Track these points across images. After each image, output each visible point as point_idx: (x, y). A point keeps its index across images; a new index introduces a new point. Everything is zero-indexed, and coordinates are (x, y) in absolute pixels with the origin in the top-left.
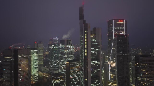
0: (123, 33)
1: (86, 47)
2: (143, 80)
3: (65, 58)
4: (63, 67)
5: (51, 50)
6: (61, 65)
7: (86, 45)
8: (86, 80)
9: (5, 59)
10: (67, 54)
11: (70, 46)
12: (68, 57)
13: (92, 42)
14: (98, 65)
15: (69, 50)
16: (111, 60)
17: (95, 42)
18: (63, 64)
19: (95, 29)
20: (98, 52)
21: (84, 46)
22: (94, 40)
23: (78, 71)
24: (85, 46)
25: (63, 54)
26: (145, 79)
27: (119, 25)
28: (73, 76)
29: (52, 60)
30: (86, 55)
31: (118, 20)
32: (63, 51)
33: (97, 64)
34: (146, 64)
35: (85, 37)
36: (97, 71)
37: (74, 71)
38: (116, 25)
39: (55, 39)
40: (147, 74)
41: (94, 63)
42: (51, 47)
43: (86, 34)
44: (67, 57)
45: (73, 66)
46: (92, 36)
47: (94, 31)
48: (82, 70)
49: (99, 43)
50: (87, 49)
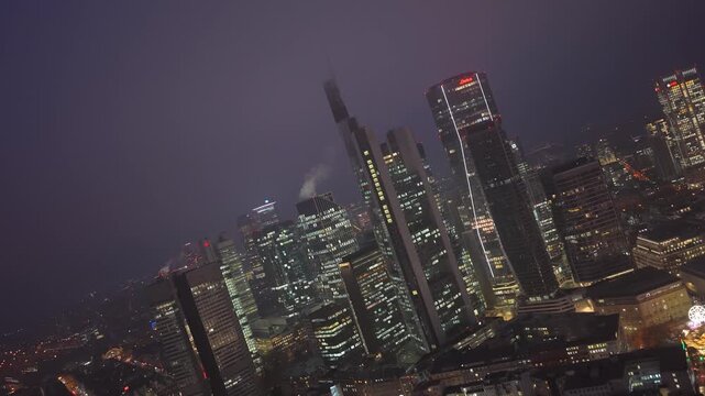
0: (486, 116)
1: (382, 198)
2: (584, 239)
3: (331, 256)
4: (333, 285)
5: (270, 252)
6: (325, 283)
7: (380, 193)
8: (415, 293)
9: (158, 313)
10: (331, 241)
11: (332, 212)
12: (339, 250)
13: (395, 178)
14: (436, 239)
15: (334, 228)
16: (479, 214)
17: (404, 175)
18: (331, 278)
19: (391, 136)
20: (424, 201)
21: (375, 197)
22: (401, 169)
23: (385, 282)
24: (378, 197)
25: (318, 245)
26: (589, 234)
27: (466, 96)
28: (373, 301)
29: (285, 286)
30: (390, 221)
31: (457, 80)
32: (317, 236)
33: (432, 236)
34: (577, 190)
35: (369, 170)
36: (440, 258)
37: (372, 284)
38: (457, 98)
39: (261, 210)
40: (589, 219)
41: (423, 236)
42: (265, 241)
43: (369, 162)
44: (335, 252)
45: (363, 269)
46: (389, 158)
47: (392, 142)
48: (395, 273)
49: (417, 172)
50: (387, 201)
